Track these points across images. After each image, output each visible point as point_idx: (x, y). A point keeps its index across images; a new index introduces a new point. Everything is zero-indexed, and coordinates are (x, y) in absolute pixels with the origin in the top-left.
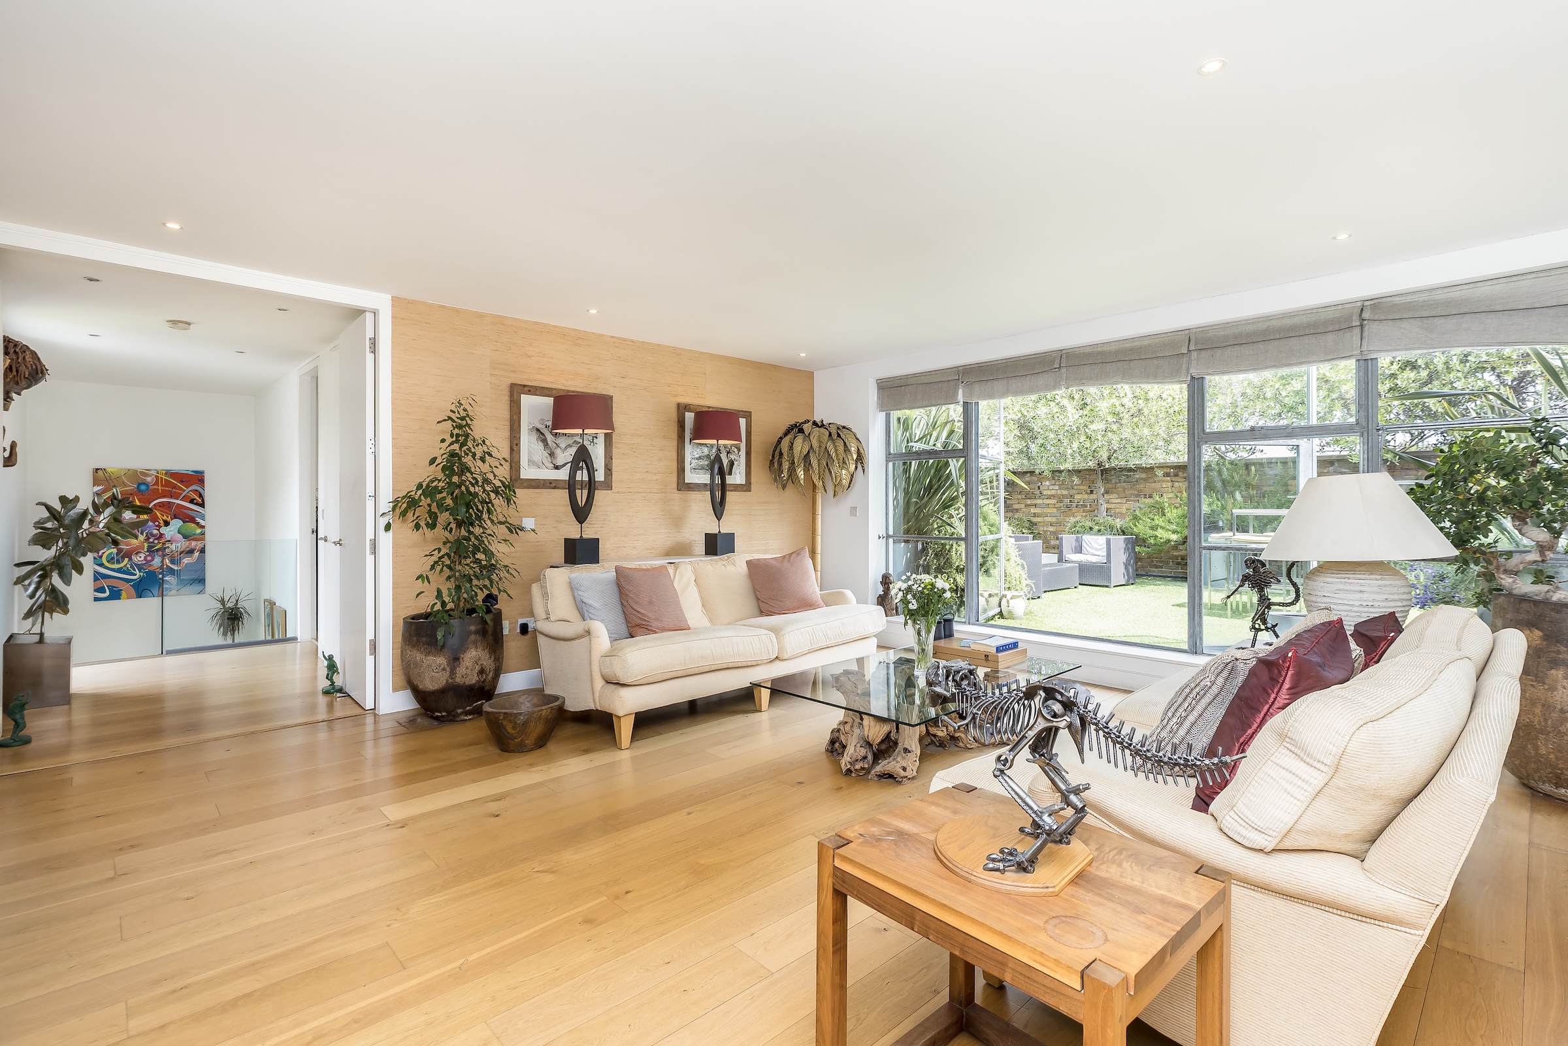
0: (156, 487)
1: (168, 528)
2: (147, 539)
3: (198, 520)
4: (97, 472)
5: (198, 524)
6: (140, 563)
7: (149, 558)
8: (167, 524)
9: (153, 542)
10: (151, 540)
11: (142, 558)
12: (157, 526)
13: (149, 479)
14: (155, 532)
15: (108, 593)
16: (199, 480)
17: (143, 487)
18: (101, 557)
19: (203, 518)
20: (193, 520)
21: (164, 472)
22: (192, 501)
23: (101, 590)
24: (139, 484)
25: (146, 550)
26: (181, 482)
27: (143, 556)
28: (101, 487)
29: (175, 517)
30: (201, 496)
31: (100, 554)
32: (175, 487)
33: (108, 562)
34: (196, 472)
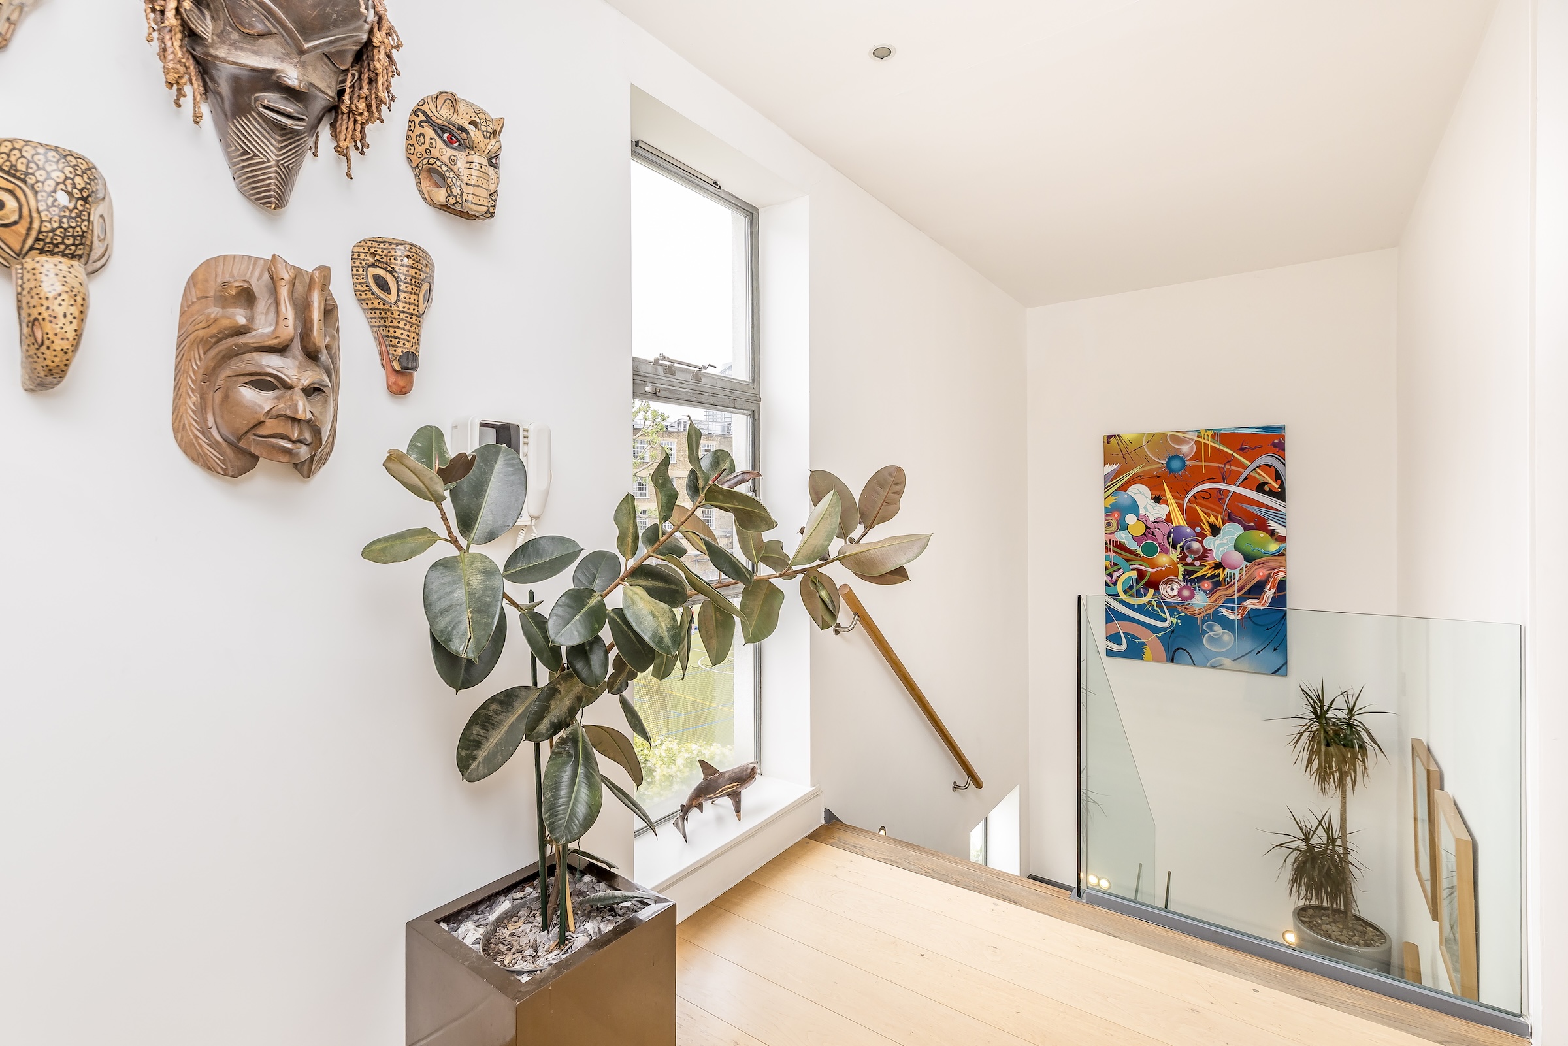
0: (1195, 462)
1: (1218, 540)
2: (1182, 559)
3: (1273, 525)
4: (1108, 442)
5: (1272, 533)
6: (1171, 600)
7: (1186, 593)
8: (1215, 531)
9: (1192, 565)
10: (1189, 560)
11: (1175, 592)
12: (1198, 534)
13: (1185, 449)
14: (1196, 545)
15: (1124, 647)
16: (1275, 445)
17: (1176, 464)
18: (1115, 584)
19: (1282, 520)
20: (1262, 525)
21: (1210, 433)
22: (1260, 488)
23: (1114, 638)
24: (1170, 459)
25: (1180, 577)
26: (1242, 450)
27: (1176, 587)
28: (1114, 467)
29: (1230, 518)
30: (1278, 476)
31: (1114, 578)
32: (1230, 460)
33: (1125, 592)
34: (1267, 429)
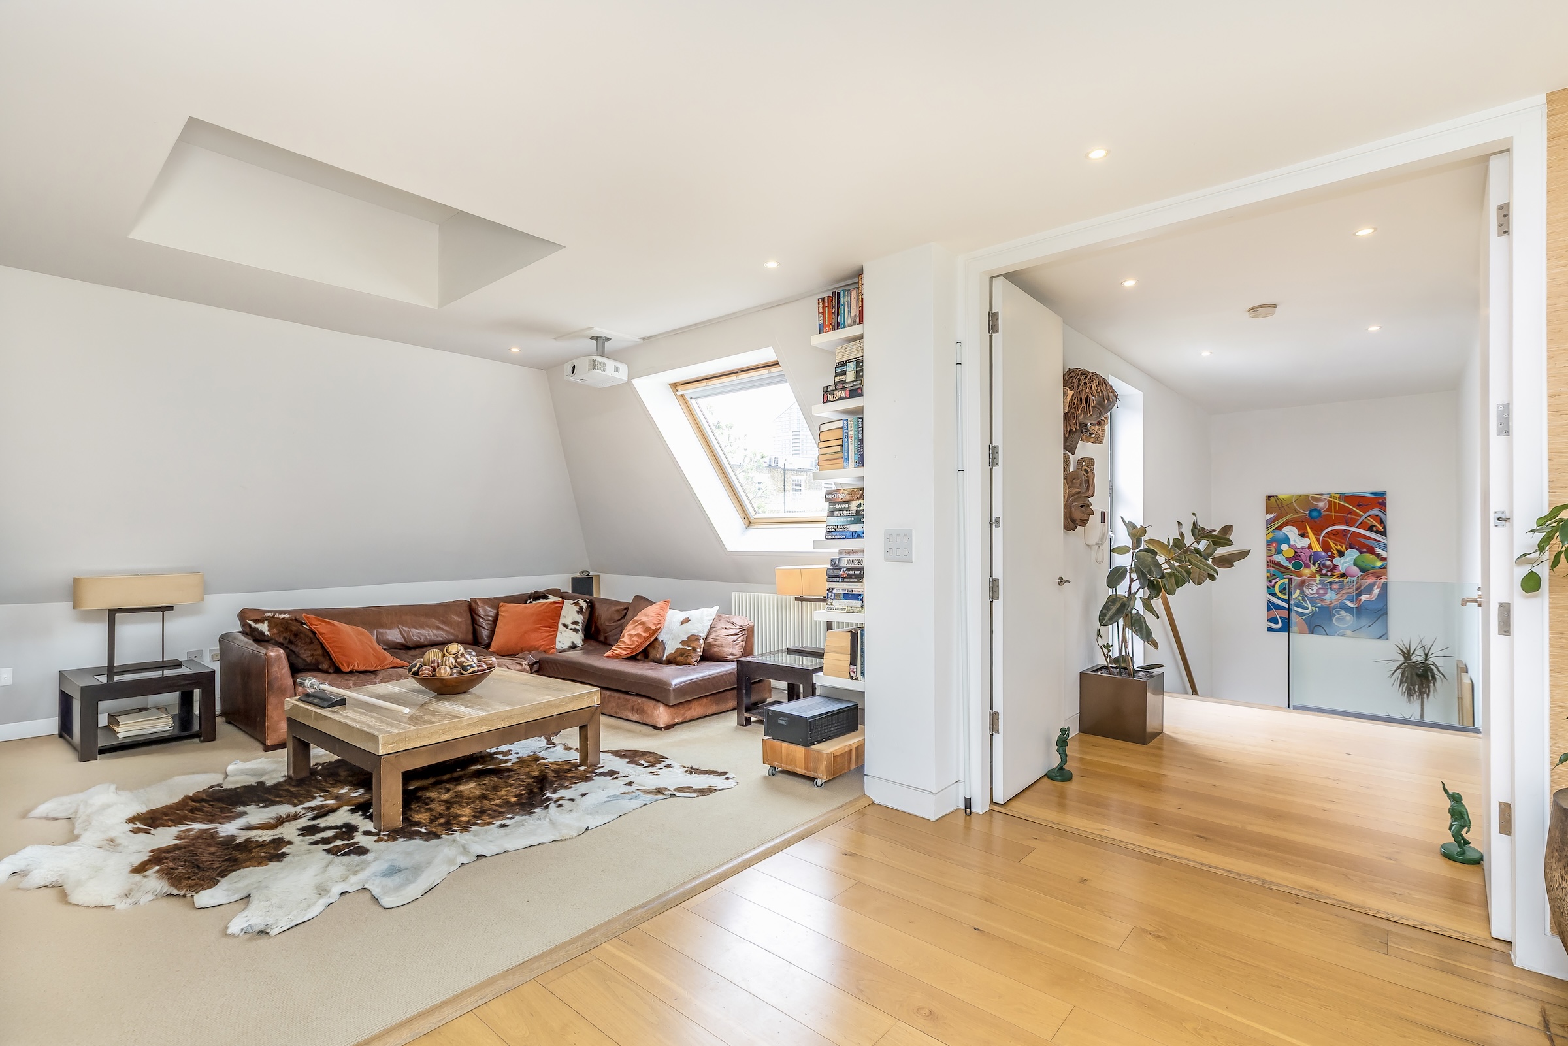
0: (1328, 513)
1: (1342, 560)
2: (1319, 571)
3: (1378, 550)
4: (1269, 500)
5: (1378, 555)
6: (1312, 596)
7: (1322, 592)
8: (1341, 554)
9: (1325, 574)
10: (1324, 572)
11: (1314, 591)
12: (1329, 556)
13: (1321, 505)
14: (1328, 563)
15: (1280, 625)
16: (1380, 503)
17: (1315, 514)
18: (1274, 587)
19: (1385, 548)
20: (1371, 551)
21: (1338, 496)
22: (1371, 529)
23: (1273, 620)
24: (1311, 511)
25: (1318, 582)
26: (1358, 506)
27: (1315, 588)
28: (1273, 515)
29: (1351, 547)
30: (1382, 522)
31: (1273, 583)
32: (1351, 512)
33: (1280, 592)
34: (1375, 494)
